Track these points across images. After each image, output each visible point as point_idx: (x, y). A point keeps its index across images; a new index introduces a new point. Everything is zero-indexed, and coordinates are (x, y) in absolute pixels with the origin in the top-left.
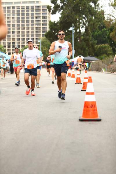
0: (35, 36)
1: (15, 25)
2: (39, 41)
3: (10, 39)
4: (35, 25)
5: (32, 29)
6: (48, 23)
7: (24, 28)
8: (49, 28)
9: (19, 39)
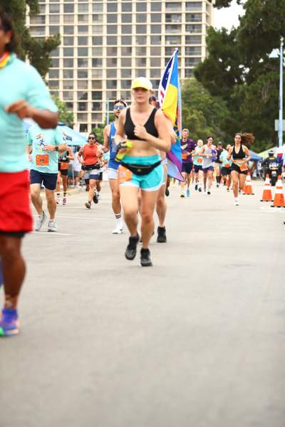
1: (101, 38)
3: (87, 81)
4: (163, 39)
6: (204, 34)
7: (130, 49)
8: (207, 49)
9: (115, 83)
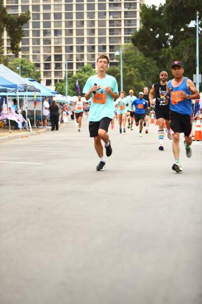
0: (108, 40)
1: (60, 14)
2: (117, 53)
3: (50, 47)
4: (108, 14)
5: (102, 24)
6: (138, 9)
7: (83, 22)
8: (141, 21)
9: (71, 48)
